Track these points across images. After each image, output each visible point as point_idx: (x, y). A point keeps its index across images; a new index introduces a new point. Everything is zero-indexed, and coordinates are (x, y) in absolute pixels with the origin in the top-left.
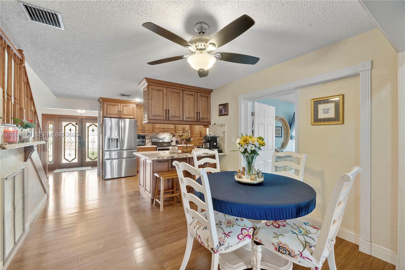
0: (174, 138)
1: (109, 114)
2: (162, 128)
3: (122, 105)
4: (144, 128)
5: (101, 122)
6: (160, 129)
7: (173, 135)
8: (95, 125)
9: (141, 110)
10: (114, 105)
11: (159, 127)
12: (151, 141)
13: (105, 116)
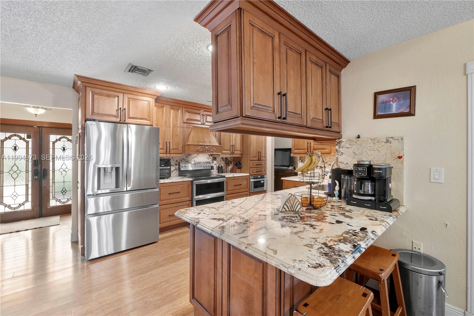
0: (215, 162)
1: (98, 114)
2: (201, 145)
3: (126, 97)
4: (168, 144)
5: (80, 131)
6: (197, 146)
7: (214, 158)
8: (67, 138)
9: (163, 112)
10: (109, 96)
11: (195, 144)
12: (178, 169)
13: (88, 117)
